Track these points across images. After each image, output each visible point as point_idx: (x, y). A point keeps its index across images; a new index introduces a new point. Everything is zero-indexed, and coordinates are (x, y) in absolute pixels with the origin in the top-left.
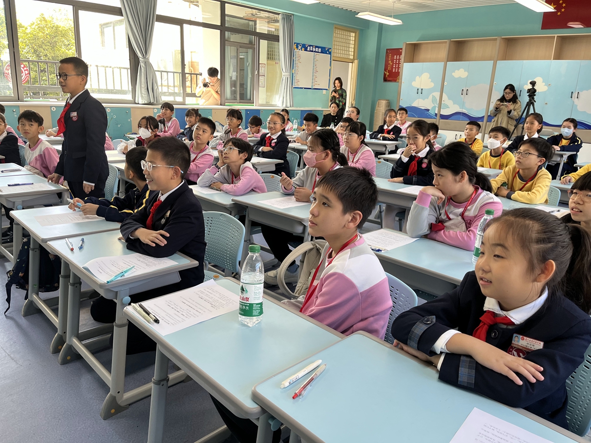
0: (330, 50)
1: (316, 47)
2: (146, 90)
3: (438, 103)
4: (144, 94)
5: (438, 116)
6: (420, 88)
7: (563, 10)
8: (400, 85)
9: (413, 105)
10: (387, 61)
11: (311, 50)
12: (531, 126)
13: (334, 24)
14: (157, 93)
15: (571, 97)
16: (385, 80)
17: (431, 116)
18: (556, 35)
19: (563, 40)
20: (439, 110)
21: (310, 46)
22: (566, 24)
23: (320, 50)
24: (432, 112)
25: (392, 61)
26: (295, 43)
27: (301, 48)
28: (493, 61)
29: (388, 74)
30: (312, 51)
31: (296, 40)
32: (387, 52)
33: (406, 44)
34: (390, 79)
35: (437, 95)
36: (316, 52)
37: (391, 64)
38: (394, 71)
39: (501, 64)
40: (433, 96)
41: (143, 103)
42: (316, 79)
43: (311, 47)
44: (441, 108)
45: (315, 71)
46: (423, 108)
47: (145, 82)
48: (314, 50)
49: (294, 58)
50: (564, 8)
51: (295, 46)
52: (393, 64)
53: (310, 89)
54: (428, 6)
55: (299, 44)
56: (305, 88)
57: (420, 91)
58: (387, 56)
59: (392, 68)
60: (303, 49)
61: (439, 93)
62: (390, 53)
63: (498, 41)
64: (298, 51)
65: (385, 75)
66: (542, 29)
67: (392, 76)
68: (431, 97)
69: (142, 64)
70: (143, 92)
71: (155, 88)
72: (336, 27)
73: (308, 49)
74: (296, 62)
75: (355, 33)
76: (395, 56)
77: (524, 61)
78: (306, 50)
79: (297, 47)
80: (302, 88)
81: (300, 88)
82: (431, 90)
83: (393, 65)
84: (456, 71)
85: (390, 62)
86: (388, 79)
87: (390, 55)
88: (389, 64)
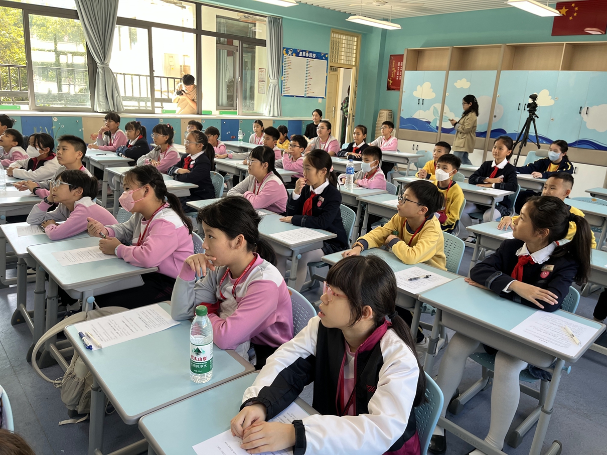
0: (327, 56)
1: (310, 52)
2: (105, 98)
3: (439, 115)
4: (102, 102)
5: (440, 129)
6: (421, 98)
7: (575, 14)
8: (401, 94)
9: (414, 117)
10: (390, 68)
11: (304, 55)
12: (500, 151)
13: (331, 27)
14: (118, 101)
15: (580, 113)
16: (389, 88)
17: (432, 129)
18: (565, 43)
19: (575, 49)
20: (441, 124)
21: (302, 51)
22: (583, 30)
23: (314, 55)
24: (433, 125)
25: (396, 69)
26: (284, 48)
27: (292, 54)
28: (496, 71)
29: (391, 82)
30: (305, 57)
31: (285, 44)
32: (390, 59)
33: (408, 50)
34: (394, 87)
35: (438, 106)
36: (310, 58)
37: (395, 71)
38: (397, 79)
39: (505, 74)
40: (434, 107)
41: (101, 111)
42: (310, 87)
43: (304, 53)
44: (442, 121)
45: (308, 78)
46: (424, 120)
47: (103, 90)
48: (307, 55)
49: (284, 64)
50: (577, 12)
51: (284, 52)
52: (397, 71)
53: (303, 97)
54: (430, 10)
55: (289, 49)
56: (296, 96)
57: (421, 102)
58: (391, 63)
59: (396, 75)
60: (294, 54)
61: (440, 105)
62: (394, 60)
63: (502, 49)
64: (288, 56)
65: (388, 83)
66: (552, 35)
67: (395, 85)
68: (432, 109)
69: (100, 70)
70: (101, 100)
71: (116, 95)
72: (334, 30)
73: (301, 55)
74: (286, 68)
75: (357, 37)
76: (399, 63)
77: (530, 71)
78: (297, 55)
79: (287, 52)
80: (294, 96)
81: (291, 96)
82: (433, 101)
83: (396, 73)
84: (458, 81)
85: (393, 69)
86: (392, 87)
87: (394, 61)
88: (393, 71)
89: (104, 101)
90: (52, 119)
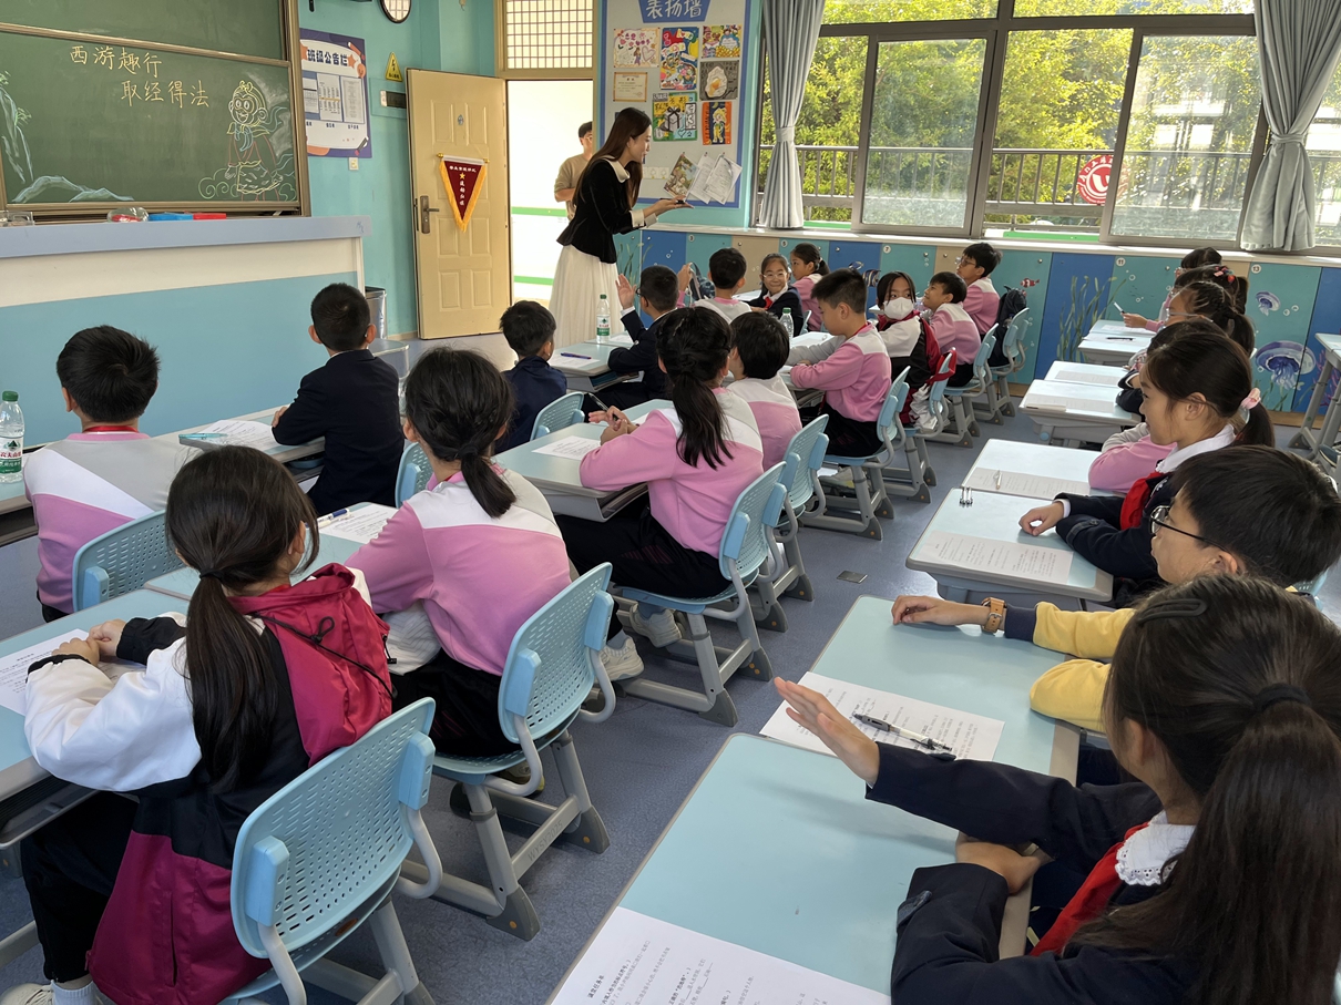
4: (1259, 227)
89: (1261, 223)
90: (1114, 262)
